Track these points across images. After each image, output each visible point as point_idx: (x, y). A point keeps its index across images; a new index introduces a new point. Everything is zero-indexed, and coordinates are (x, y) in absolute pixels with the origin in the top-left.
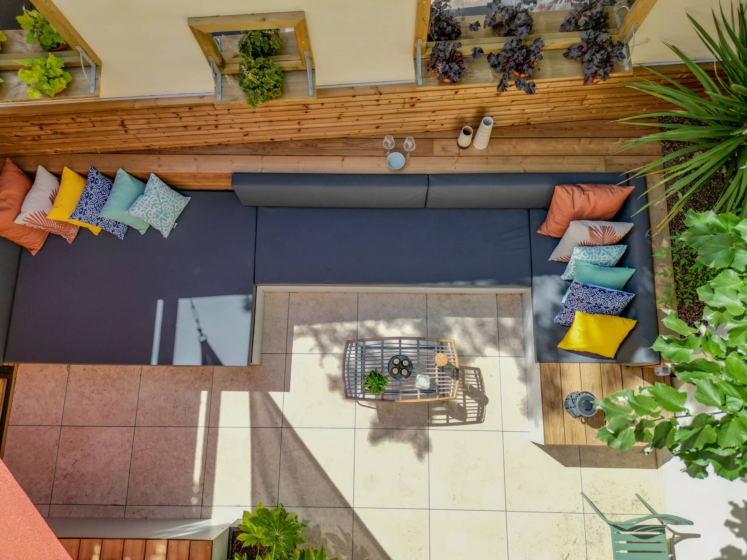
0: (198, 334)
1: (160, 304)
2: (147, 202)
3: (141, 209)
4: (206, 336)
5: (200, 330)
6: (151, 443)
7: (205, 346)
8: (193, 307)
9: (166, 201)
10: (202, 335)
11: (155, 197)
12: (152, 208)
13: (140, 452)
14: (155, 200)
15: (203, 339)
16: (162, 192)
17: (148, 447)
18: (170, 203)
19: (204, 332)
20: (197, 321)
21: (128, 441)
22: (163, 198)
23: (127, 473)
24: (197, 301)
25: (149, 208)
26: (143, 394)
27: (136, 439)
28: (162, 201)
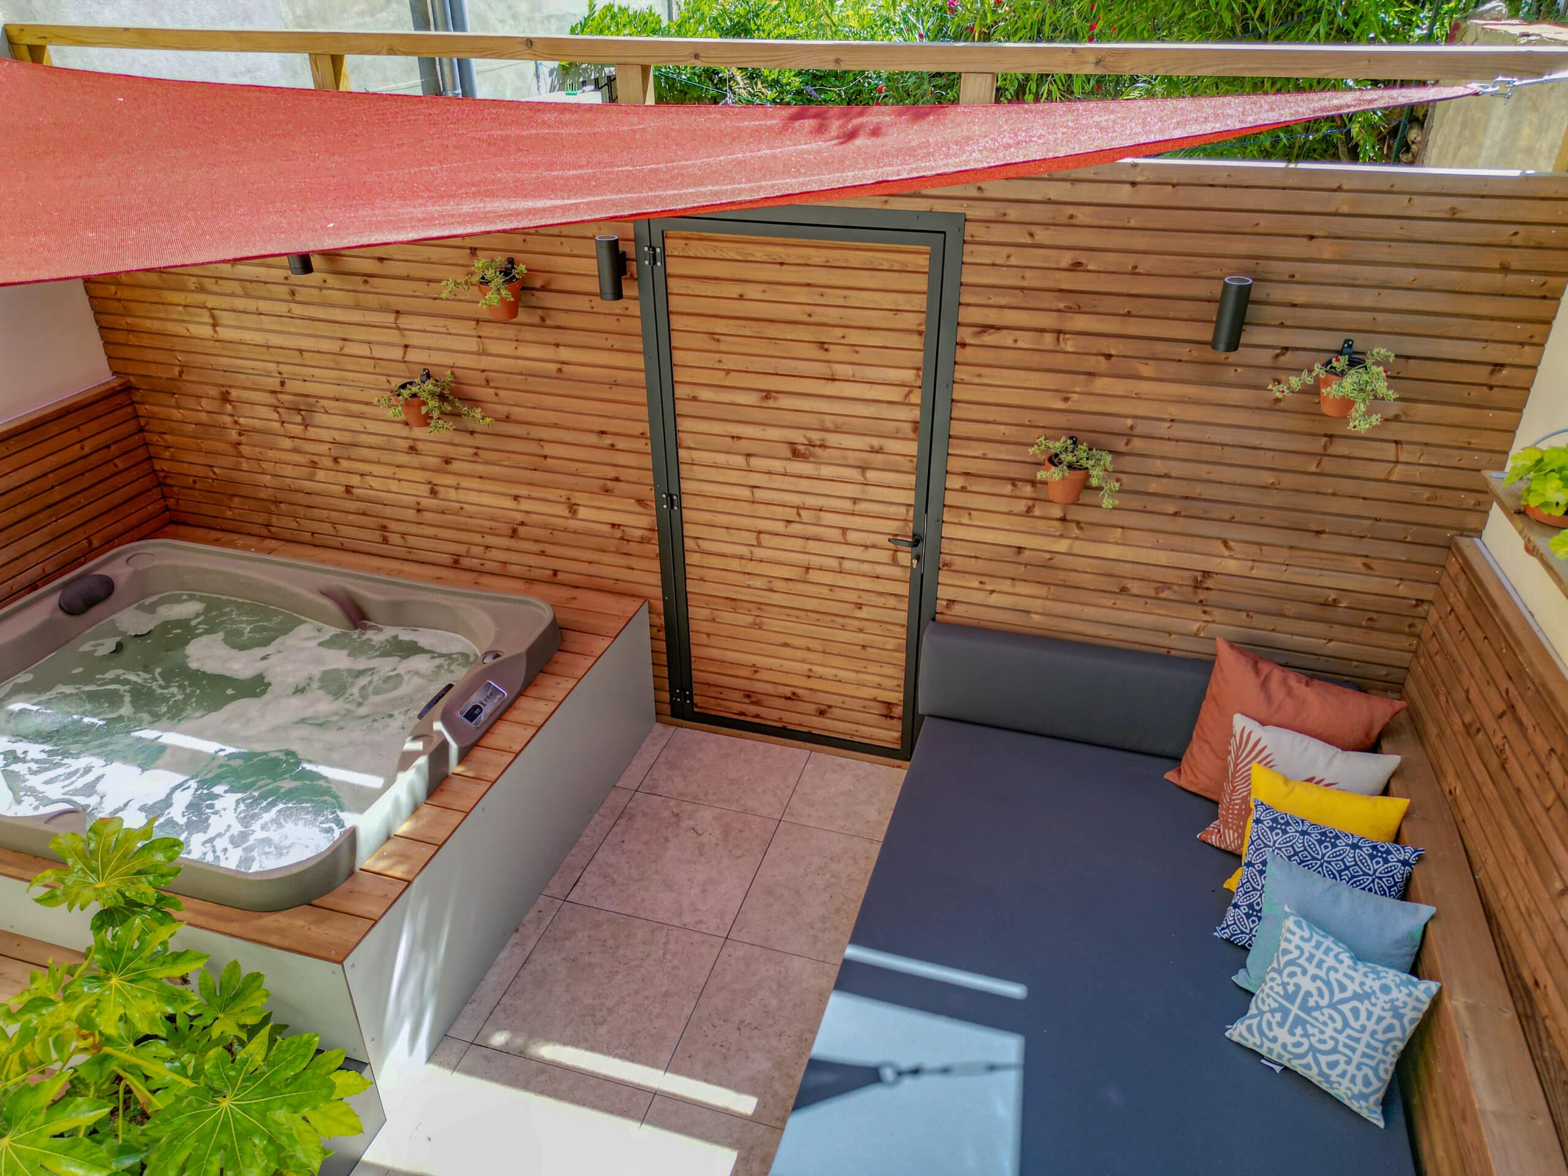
0: (906, 1064)
1: (1016, 990)
2: (1330, 961)
3: (1308, 947)
4: (893, 1084)
5: (916, 1072)
6: (676, 962)
7: (869, 1076)
8: (992, 1068)
9: (1346, 1024)
10: (900, 1074)
11: (1352, 987)
12: (1314, 978)
13: (664, 940)
14: (1343, 988)
15: (888, 1074)
16: (1377, 1012)
17: (668, 957)
18: (1342, 1038)
19: (908, 1082)
20: (945, 1071)
21: (701, 922)
22: (1355, 1012)
23: (630, 911)
24: (1010, 1083)
25: (1312, 970)
26: (797, 964)
27: (696, 937)
28: (1346, 1008)
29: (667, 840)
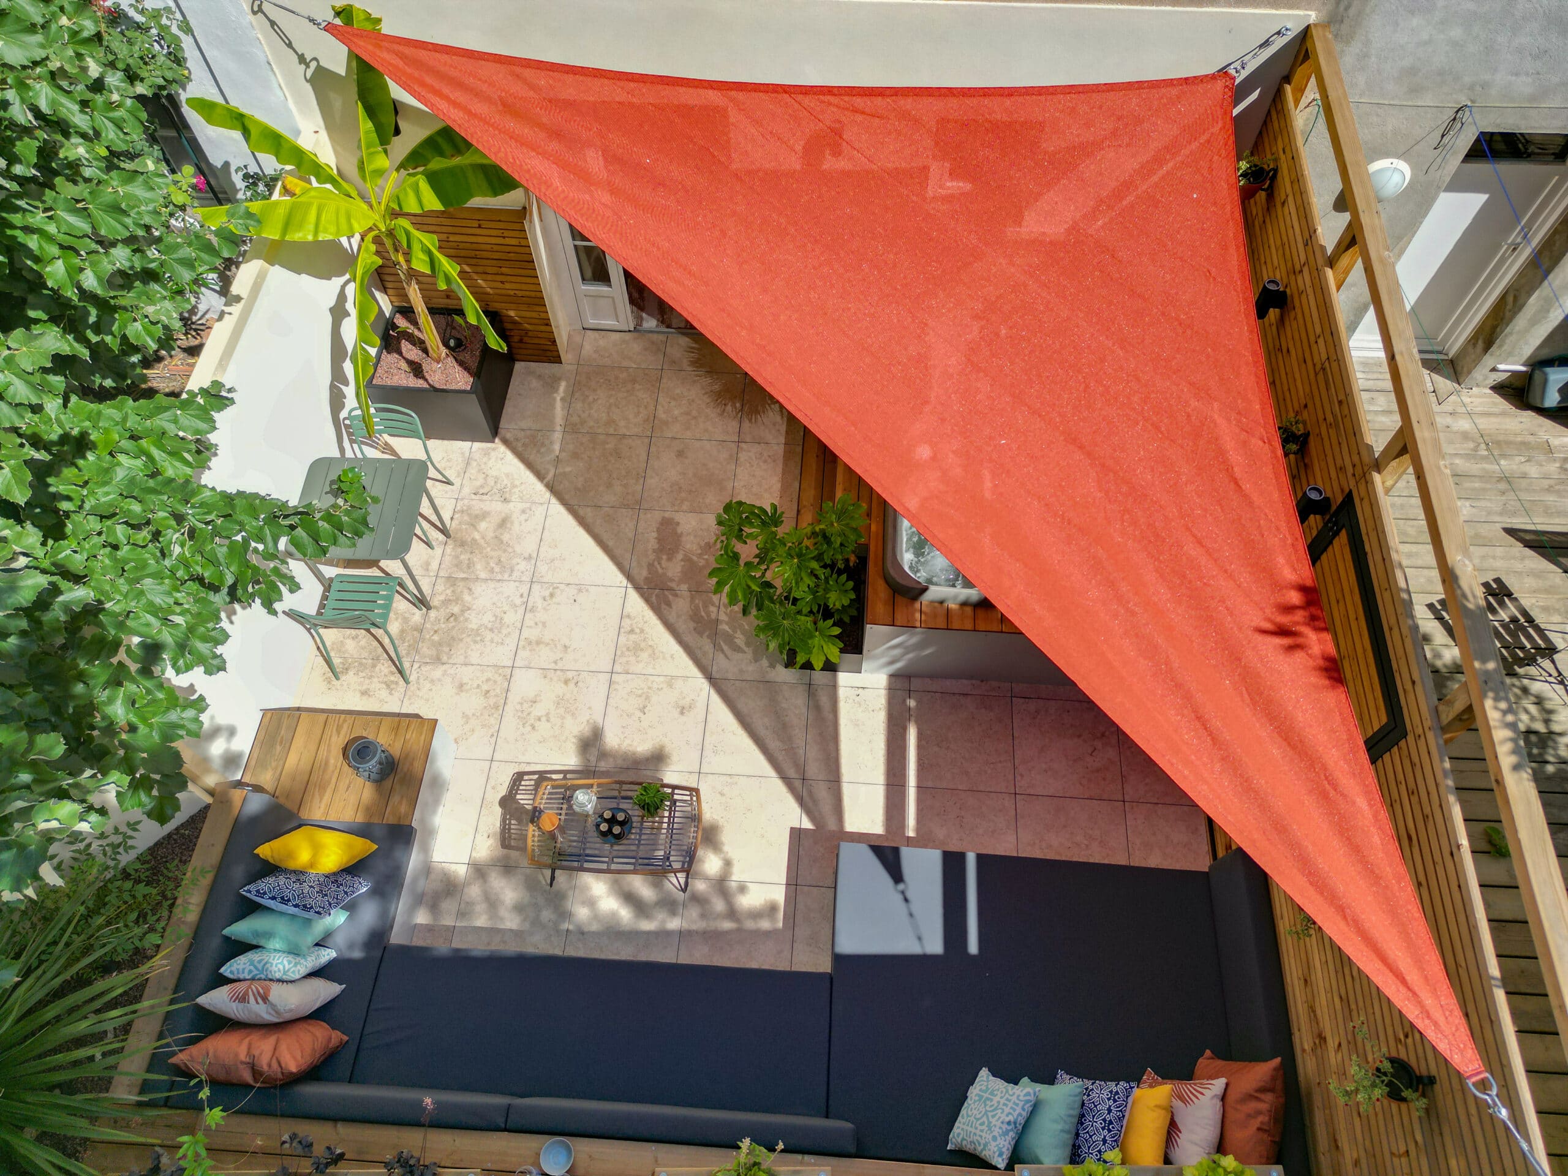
0: (909, 895)
1: (973, 947)
2: (1007, 1110)
3: (1014, 1098)
4: (896, 889)
5: (906, 900)
6: (989, 772)
7: (897, 876)
8: (920, 939)
9: (978, 1119)
10: (903, 892)
11: (993, 1121)
12: (999, 1102)
13: (1001, 760)
14: (993, 1116)
15: (901, 886)
16: (984, 1134)
17: (991, 766)
18: (972, 1119)
19: (900, 897)
20: (911, 915)
21: (1022, 776)
22: (982, 1124)
23: (1015, 734)
24: (915, 949)
25: (1003, 1101)
27: (1011, 777)
28: (985, 1119)
29: (1079, 736)
